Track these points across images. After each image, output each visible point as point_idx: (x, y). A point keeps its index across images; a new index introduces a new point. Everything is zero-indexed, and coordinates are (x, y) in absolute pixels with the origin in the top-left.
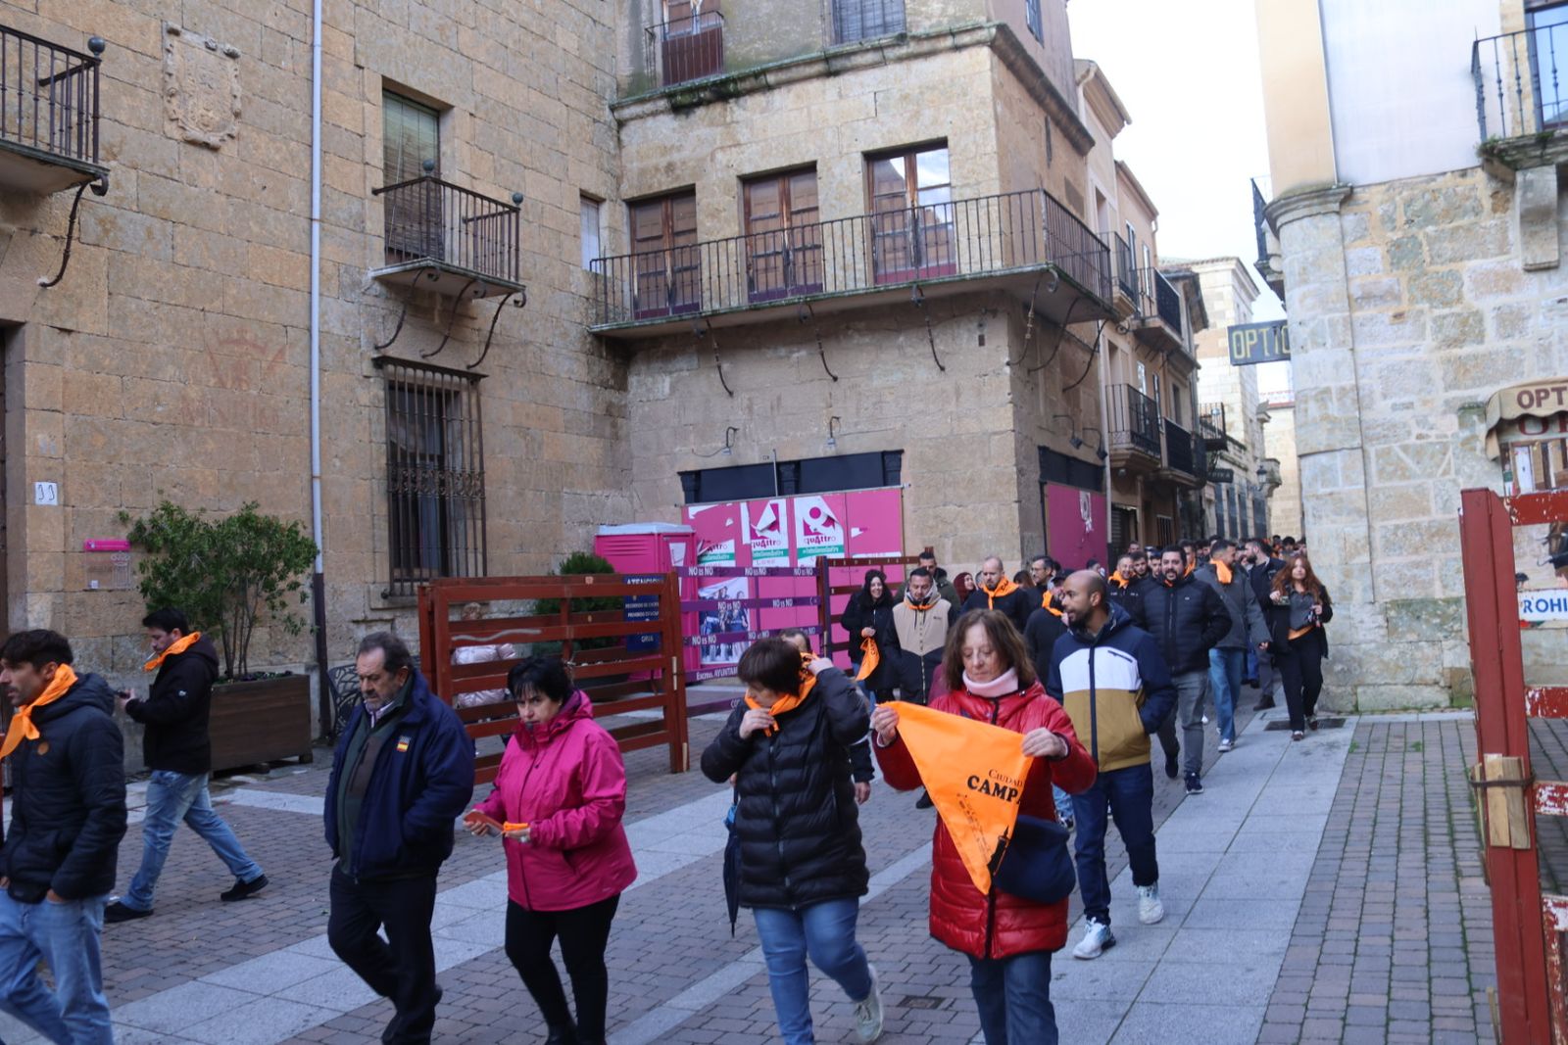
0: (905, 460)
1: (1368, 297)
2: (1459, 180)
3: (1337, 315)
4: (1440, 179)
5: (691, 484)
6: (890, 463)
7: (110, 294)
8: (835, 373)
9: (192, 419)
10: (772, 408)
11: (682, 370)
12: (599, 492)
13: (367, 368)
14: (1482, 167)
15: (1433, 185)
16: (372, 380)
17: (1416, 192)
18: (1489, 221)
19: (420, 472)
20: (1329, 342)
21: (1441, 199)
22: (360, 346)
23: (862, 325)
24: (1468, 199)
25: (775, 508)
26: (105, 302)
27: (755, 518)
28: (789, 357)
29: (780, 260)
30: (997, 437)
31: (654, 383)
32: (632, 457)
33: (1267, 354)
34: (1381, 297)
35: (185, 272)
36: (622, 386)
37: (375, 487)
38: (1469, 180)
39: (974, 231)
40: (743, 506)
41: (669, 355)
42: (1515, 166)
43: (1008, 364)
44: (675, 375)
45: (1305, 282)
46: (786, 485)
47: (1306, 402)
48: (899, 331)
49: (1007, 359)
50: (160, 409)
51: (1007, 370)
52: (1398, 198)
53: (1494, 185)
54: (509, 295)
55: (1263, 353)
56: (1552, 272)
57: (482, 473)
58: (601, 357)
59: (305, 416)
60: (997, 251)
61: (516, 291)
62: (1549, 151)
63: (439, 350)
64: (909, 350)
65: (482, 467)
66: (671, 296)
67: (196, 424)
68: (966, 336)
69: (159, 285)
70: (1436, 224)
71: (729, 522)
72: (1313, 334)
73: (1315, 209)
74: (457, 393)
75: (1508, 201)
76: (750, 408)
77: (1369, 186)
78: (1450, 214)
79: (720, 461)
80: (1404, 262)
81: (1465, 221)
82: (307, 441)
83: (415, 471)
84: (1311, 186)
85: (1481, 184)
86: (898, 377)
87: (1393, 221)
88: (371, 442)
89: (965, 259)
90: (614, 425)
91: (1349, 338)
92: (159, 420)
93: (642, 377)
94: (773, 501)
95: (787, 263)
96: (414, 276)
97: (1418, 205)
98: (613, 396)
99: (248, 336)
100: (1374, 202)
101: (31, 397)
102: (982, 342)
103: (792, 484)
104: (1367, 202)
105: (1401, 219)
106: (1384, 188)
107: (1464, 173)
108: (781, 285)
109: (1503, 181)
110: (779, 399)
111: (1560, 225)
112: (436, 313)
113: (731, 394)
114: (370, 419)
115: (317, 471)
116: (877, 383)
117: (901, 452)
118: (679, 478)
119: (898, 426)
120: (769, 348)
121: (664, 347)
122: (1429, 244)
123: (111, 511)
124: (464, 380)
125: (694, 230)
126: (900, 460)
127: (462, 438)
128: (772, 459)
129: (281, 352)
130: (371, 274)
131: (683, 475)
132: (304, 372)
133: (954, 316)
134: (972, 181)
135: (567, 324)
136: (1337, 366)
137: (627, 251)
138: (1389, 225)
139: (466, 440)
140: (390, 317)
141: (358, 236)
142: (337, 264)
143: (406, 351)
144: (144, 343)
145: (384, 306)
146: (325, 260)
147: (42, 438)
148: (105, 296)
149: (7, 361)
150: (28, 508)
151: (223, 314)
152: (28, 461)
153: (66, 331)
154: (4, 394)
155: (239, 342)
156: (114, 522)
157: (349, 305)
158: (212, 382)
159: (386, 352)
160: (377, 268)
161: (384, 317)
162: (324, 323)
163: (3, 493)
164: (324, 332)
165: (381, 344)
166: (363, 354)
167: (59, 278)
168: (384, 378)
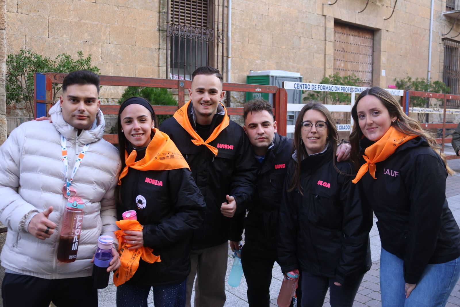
7: (395, 21)
13: (441, 41)
16: (441, 44)
22: (439, 35)
26: (394, 23)
35: (408, 14)
37: (440, 75)
50: (402, 52)
59: (428, 54)
63: (458, 35)
67: (408, 56)
69: (403, 18)
74: (458, 48)
82: (427, 61)
83: (450, 71)
88: (440, 62)
92: (401, 55)
96: (458, 14)
99: (418, 32)
101: (383, 48)
112: (455, 24)
114: (440, 56)
115: (430, 70)
123: (393, 78)
127: (457, 62)
129: (424, 36)
130: (443, 14)
132: (428, 42)
140: (446, 26)
141: (440, 2)
142: (436, 11)
143: (448, 36)
144: (400, 34)
145: (444, 23)
146: (434, 10)
147: (383, 59)
148: (394, 21)
149: (375, 39)
150: (381, 77)
151: (414, 26)
152: (381, 64)
153: (388, 31)
154: (373, 47)
155: (416, 34)
156: (393, 81)
157: (437, 23)
158: (411, 44)
159: (446, 36)
160: (444, 11)
161: (444, 26)
162: (433, 28)
163: (372, 72)
164: (433, 31)
165: (443, 34)
166: (440, 37)
167: (390, 17)
168: (444, 44)
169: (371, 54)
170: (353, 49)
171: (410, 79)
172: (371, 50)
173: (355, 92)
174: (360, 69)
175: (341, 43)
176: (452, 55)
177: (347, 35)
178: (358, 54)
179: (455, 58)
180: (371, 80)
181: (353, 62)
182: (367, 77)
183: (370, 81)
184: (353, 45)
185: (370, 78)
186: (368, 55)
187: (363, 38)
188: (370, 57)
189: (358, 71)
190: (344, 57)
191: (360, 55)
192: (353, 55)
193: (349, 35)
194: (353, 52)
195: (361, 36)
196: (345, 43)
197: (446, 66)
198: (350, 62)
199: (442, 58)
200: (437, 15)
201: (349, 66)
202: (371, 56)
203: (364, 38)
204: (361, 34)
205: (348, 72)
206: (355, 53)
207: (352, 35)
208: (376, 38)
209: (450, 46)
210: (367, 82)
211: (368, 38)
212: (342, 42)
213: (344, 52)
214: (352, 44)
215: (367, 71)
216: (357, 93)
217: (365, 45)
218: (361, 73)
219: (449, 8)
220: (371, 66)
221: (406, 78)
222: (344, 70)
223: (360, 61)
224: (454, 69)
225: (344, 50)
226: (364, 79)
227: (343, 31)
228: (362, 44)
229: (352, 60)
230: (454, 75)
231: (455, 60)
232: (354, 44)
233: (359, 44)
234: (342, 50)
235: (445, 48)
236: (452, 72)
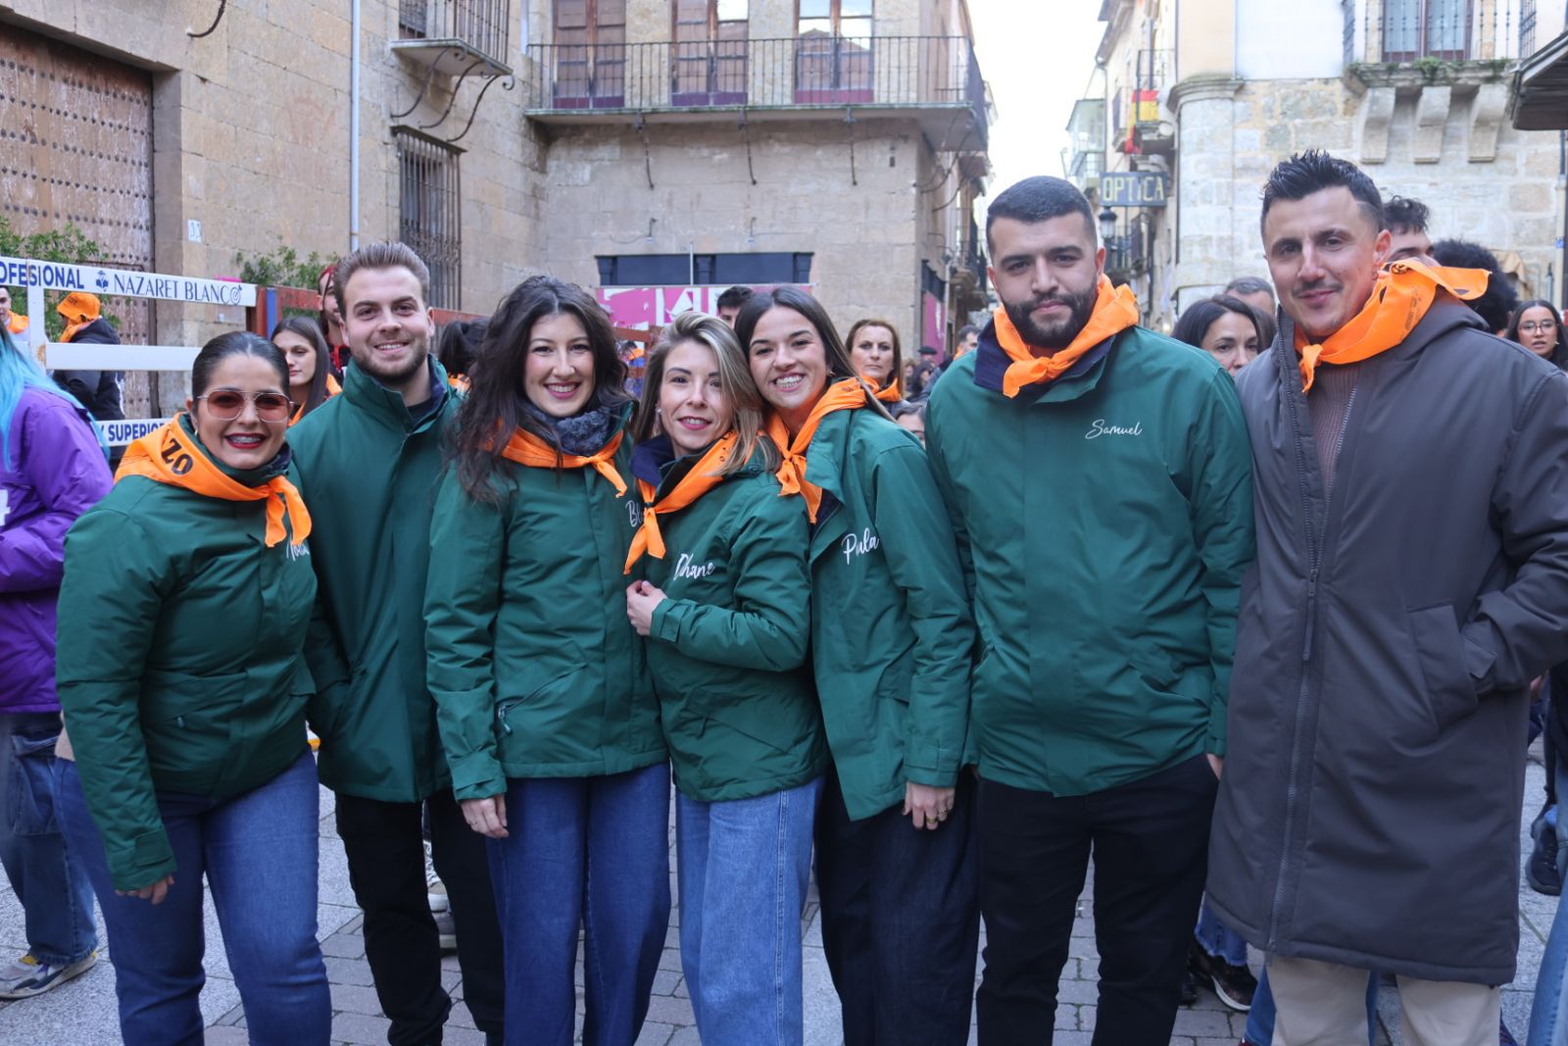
0: (815, 262)
1: (1246, 169)
2: (1323, 86)
3: (1223, 180)
4: (1309, 83)
5: (608, 267)
6: (801, 263)
7: (229, 47)
8: (755, 178)
9: (278, 172)
10: (692, 204)
11: (603, 160)
12: (526, 269)
13: (386, 135)
14: (1341, 79)
15: (1304, 87)
16: (389, 146)
17: (1291, 91)
18: (1340, 122)
19: (422, 236)
20: (1215, 200)
21: (1308, 99)
22: (381, 114)
23: (783, 135)
24: (1327, 101)
25: (691, 295)
26: (226, 55)
27: (670, 303)
28: (710, 157)
29: (703, 67)
30: (899, 249)
31: (574, 169)
32: (548, 238)
33: (1130, 199)
34: (1257, 170)
35: (275, 30)
36: (542, 169)
38: (1330, 88)
39: (895, 63)
40: (659, 292)
41: (590, 144)
42: (1368, 84)
43: (915, 185)
44: (597, 163)
45: (1201, 151)
46: (701, 275)
47: (1191, 245)
48: (817, 145)
49: (914, 181)
50: (258, 160)
51: (914, 190)
52: (1277, 94)
53: (1348, 94)
54: (497, 76)
55: (1127, 197)
56: (1379, 167)
57: (459, 242)
58: (530, 139)
59: (347, 177)
60: (914, 84)
61: (506, 73)
62: (1393, 77)
63: (440, 123)
64: (825, 164)
65: (459, 237)
66: (592, 86)
67: (281, 176)
68: (878, 156)
69: (259, 42)
70: (1303, 118)
71: (646, 306)
72: (1203, 192)
73: (1216, 94)
74: (440, 164)
75: (1355, 107)
76: (670, 203)
77: (1256, 81)
78: (1315, 110)
79: (638, 248)
80: (1276, 145)
81: (1323, 119)
82: (347, 199)
83: (420, 236)
84: (1215, 75)
85: (1338, 92)
86: (812, 187)
87: (1271, 111)
88: (387, 205)
89: (884, 86)
90: (537, 206)
91: (1230, 199)
92: (258, 170)
93: (562, 162)
94: (687, 289)
95: (711, 70)
96: (438, 52)
97: (1291, 101)
98: (535, 177)
99: (313, 97)
100: (1259, 95)
101: (186, 141)
102: (892, 163)
103: (707, 275)
104: (1253, 93)
105: (1278, 111)
106: (1267, 84)
107: (1326, 81)
108: (702, 89)
109: (1354, 92)
110: (699, 196)
111: (1391, 133)
112: (429, 86)
113: (652, 186)
114: (387, 184)
115: (356, 229)
116: (793, 190)
117: (811, 254)
118: (595, 262)
119: (811, 231)
120: (692, 148)
121: (587, 135)
122: (1297, 133)
123: (231, 254)
124: (445, 152)
125: (623, 26)
126: (810, 262)
127: (442, 208)
128: (691, 251)
129: (333, 113)
130: (391, 45)
131: (600, 259)
132: (346, 134)
133: (869, 138)
134: (895, 17)
135: (510, 105)
136: (1219, 220)
137: (549, 40)
138: (1268, 114)
139: (445, 210)
140: (401, 88)
141: (381, 7)
142: (367, 32)
143: (411, 122)
144: (249, 96)
145: (397, 77)
146: (361, 28)
147: (192, 180)
148: (226, 49)
149: (156, 103)
150: (184, 243)
151: (297, 73)
152: (185, 200)
153: (204, 80)
154: (151, 135)
155: (307, 101)
156: (232, 262)
157: (374, 74)
158: (290, 138)
159: (402, 122)
160: (394, 39)
161: (397, 87)
162: (360, 89)
163: (152, 227)
164: (361, 98)
165: (395, 113)
166: (383, 122)
167: (211, 30)
168: (399, 146)
169: (144, 161)
170: (70, 132)
171: (290, 257)
172: (144, 145)
173: (44, 286)
174: (104, 212)
175: (17, 104)
176: (424, 185)
177: (43, 75)
178: (91, 154)
179: (433, 194)
180: (149, 258)
181: (73, 184)
182: (132, 245)
183: (145, 259)
184: (70, 117)
185: (146, 248)
186: (133, 163)
187: (110, 97)
188: (139, 171)
189: (94, 221)
190: (32, 164)
191: (100, 160)
192: (73, 157)
193: (52, 77)
194: (71, 146)
195: (103, 89)
196: (34, 106)
197: (407, 221)
198: (60, 182)
199: (395, 192)
200: (373, 48)
201: (58, 198)
202: (146, 165)
203: (115, 96)
204: (99, 80)
205: (56, 221)
206: (79, 150)
207: (66, 81)
208: (163, 100)
209: (418, 156)
210: (133, 261)
211: (131, 100)
212: (24, 103)
213: (33, 141)
214: (66, 114)
215: (131, 223)
216: (53, 287)
217: (118, 122)
218: (106, 229)
219: (407, 31)
220: (145, 203)
221: (276, 252)
222: (35, 213)
223: (100, 181)
224: (434, 231)
225: (33, 134)
226: (121, 250)
227: (24, 58)
228: (110, 120)
229: (68, 175)
230: (434, 252)
231: (434, 202)
232: (75, 117)
233: (96, 116)
234: (23, 133)
235: (400, 159)
236: (427, 241)
